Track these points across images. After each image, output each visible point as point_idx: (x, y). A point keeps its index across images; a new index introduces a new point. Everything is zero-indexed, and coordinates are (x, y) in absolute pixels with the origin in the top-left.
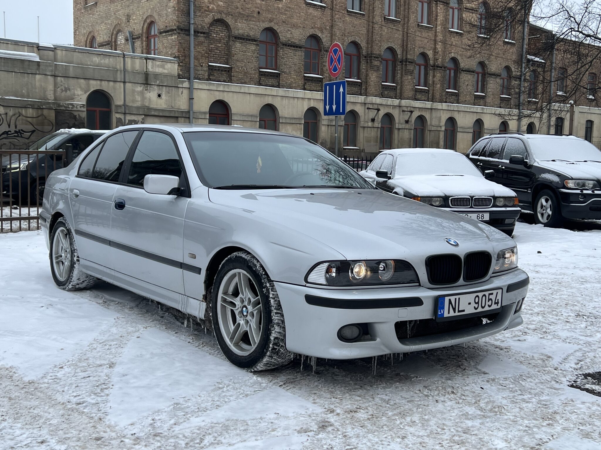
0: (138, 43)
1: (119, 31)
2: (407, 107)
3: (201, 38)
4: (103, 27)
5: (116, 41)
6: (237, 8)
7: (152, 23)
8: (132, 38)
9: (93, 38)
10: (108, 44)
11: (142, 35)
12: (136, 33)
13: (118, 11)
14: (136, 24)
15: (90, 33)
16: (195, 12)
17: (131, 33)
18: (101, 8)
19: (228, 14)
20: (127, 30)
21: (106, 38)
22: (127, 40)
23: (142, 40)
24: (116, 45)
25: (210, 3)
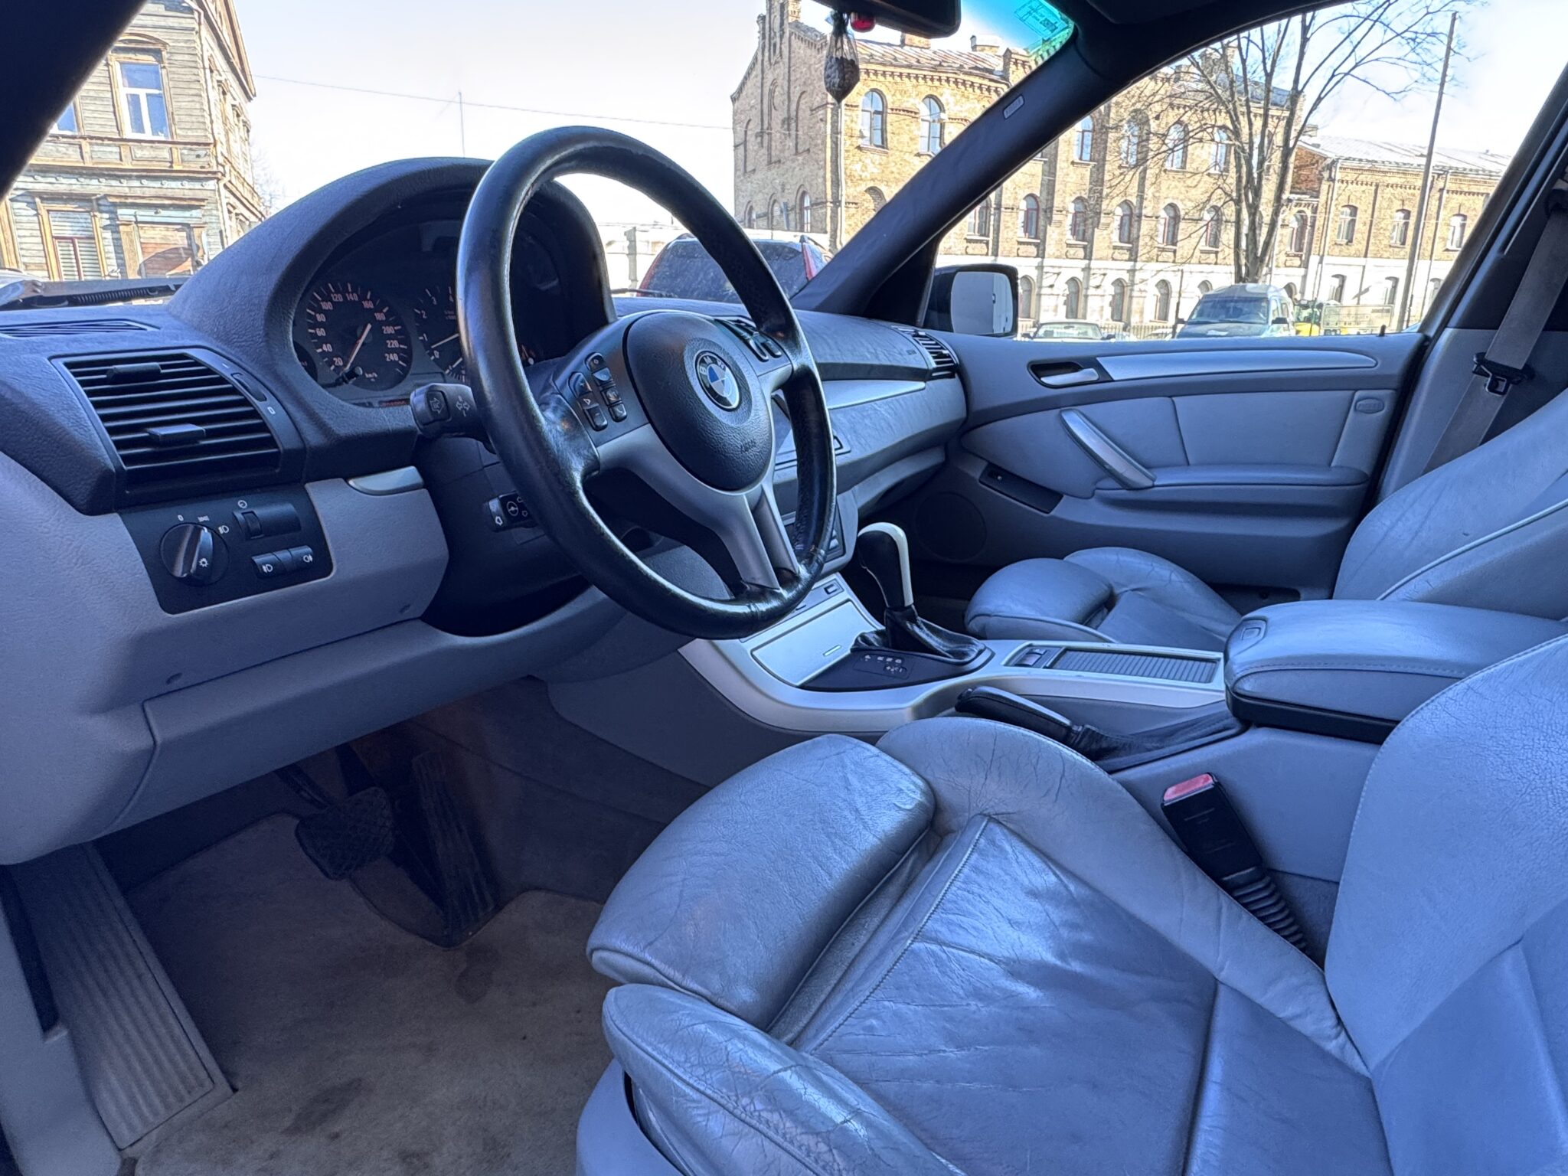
0: (792, 216)
1: (775, 201)
2: (1100, 269)
3: (852, 211)
4: (760, 196)
5: (772, 214)
6: (892, 172)
7: (804, 193)
8: (787, 210)
9: (751, 208)
10: (765, 215)
11: (795, 206)
12: (791, 205)
13: (774, 179)
14: (789, 193)
15: (749, 202)
16: (846, 183)
17: (786, 204)
18: (759, 175)
19: (882, 181)
20: (782, 201)
21: (764, 210)
22: (782, 212)
23: (796, 213)
24: (773, 217)
25: (863, 171)
